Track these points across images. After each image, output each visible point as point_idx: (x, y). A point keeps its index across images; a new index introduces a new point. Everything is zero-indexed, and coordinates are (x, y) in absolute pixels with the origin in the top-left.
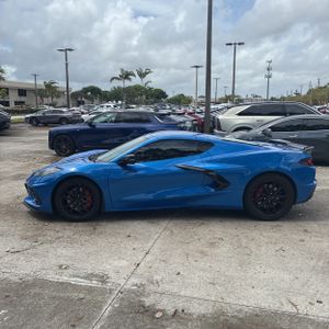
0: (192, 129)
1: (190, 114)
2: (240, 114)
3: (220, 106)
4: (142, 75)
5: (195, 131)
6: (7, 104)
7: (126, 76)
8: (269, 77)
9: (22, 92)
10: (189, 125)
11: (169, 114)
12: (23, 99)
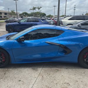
0: (53, 24)
1: (52, 19)
2: (69, 20)
3: (61, 18)
4: (39, 9)
5: (54, 25)
6: (1, 17)
7: (34, 9)
8: (75, 10)
9: (6, 14)
10: (52, 23)
11: (45, 19)
12: (6, 16)
